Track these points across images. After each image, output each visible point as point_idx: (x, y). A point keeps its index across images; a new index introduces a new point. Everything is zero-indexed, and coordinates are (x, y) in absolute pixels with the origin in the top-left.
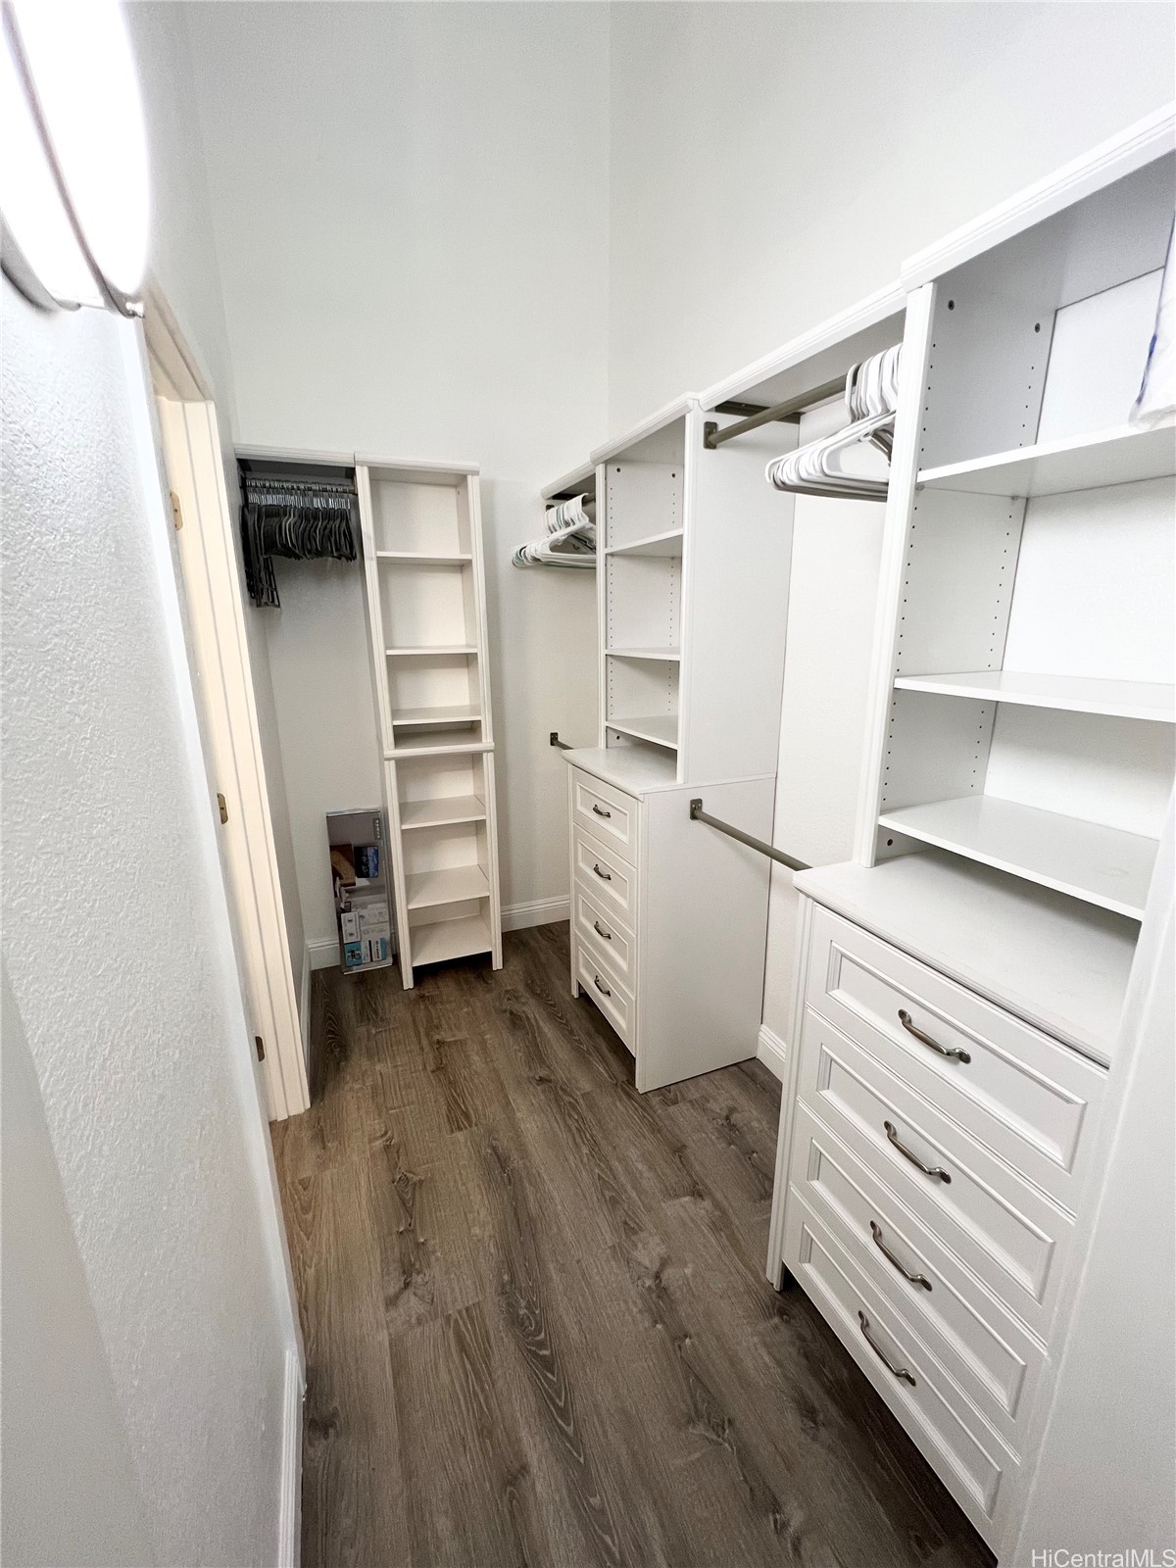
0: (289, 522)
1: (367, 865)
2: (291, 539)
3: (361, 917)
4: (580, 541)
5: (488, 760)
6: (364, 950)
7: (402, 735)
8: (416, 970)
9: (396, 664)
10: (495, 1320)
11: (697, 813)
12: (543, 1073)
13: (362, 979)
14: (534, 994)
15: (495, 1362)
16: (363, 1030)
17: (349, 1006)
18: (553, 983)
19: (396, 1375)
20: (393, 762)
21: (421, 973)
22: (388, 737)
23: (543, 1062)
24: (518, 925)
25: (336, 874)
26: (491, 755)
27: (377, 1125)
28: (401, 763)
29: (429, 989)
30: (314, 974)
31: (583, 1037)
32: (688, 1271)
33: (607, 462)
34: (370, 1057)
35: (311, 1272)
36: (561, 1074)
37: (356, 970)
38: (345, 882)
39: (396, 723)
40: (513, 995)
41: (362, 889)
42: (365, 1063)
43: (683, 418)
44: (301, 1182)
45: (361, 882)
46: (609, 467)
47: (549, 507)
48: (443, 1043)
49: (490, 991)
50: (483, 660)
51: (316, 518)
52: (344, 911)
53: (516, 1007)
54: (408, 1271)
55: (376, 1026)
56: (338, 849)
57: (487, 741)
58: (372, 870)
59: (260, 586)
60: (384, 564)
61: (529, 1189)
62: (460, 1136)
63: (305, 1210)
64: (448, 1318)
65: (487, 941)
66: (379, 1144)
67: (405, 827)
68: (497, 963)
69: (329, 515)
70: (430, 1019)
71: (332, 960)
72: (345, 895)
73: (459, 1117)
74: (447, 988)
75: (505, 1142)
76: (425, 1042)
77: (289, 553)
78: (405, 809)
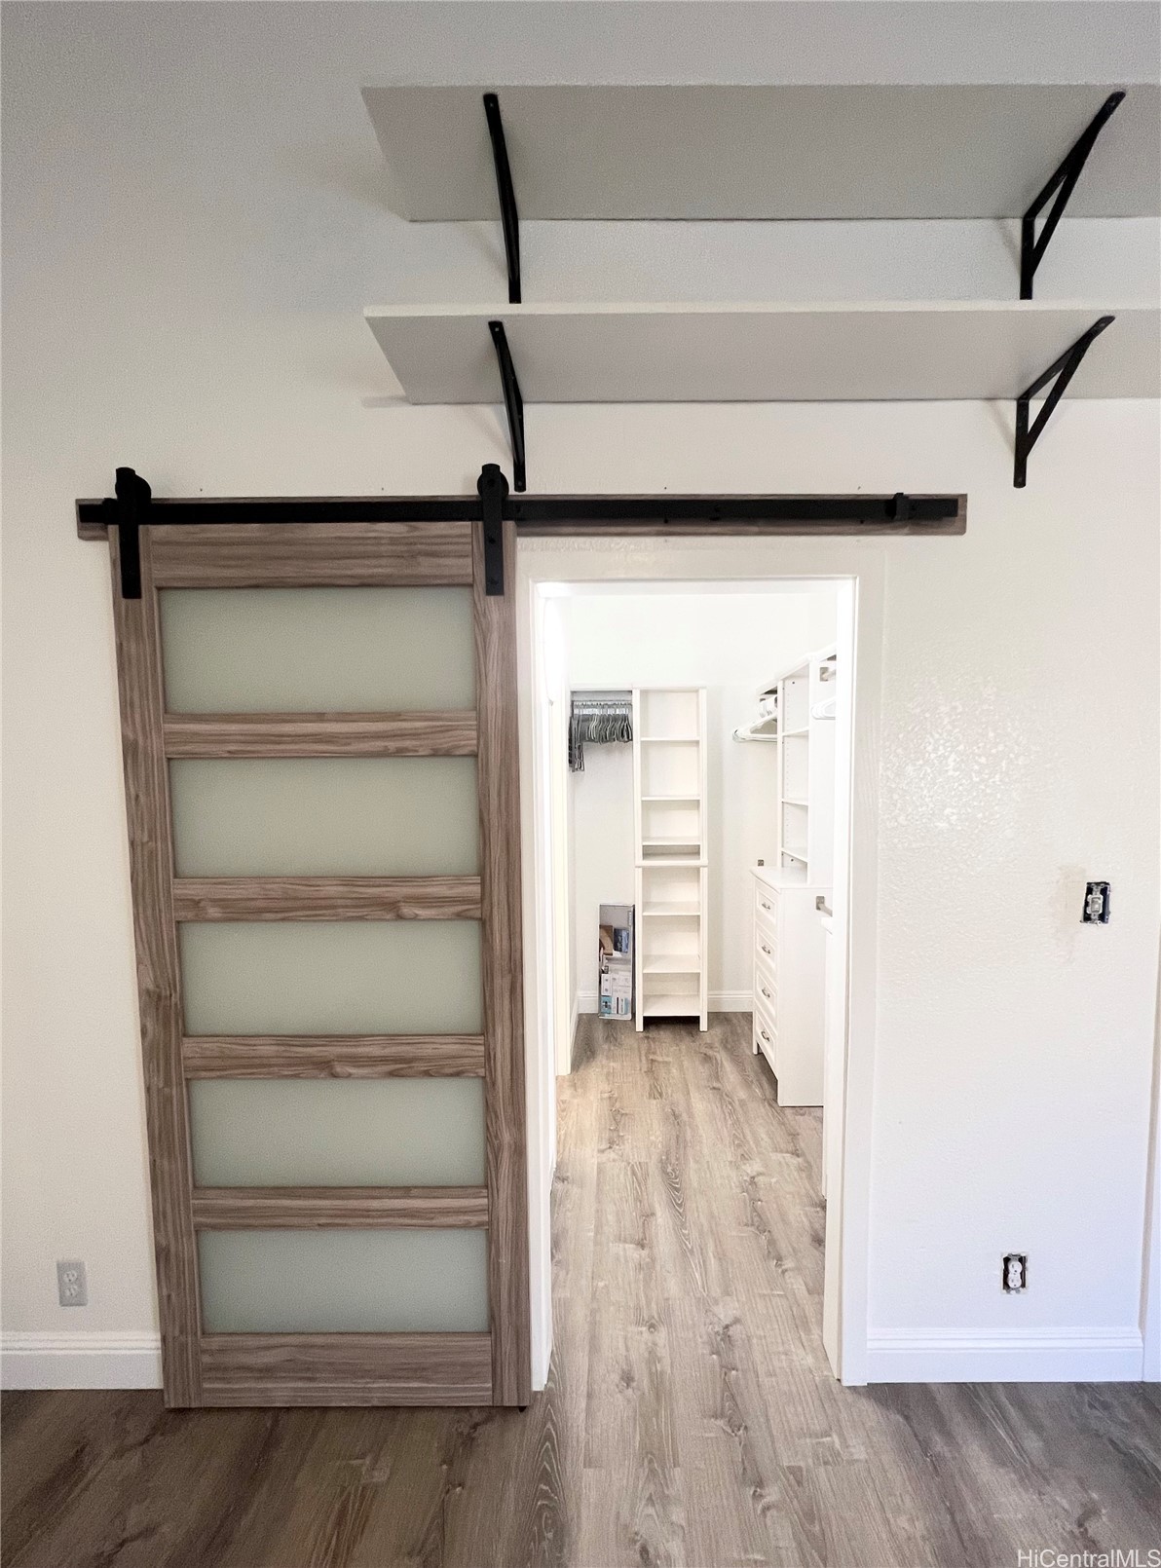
0: (593, 724)
1: (621, 943)
2: (594, 735)
3: (614, 979)
4: (771, 726)
5: (704, 872)
6: (613, 1004)
7: (649, 852)
8: (645, 1018)
9: (647, 806)
10: (653, 1169)
11: (821, 906)
12: (715, 1085)
13: (609, 1022)
14: (725, 1047)
15: (649, 1182)
16: (606, 1047)
17: (599, 1033)
18: (740, 1044)
19: (599, 1173)
20: (640, 870)
21: (649, 1022)
22: (639, 853)
23: (717, 1079)
24: (726, 1008)
25: (601, 945)
26: (706, 869)
27: (607, 1088)
28: (646, 871)
29: (653, 1033)
30: (580, 1016)
31: (752, 1074)
32: (774, 1180)
33: (784, 680)
34: (608, 1058)
35: (563, 1132)
36: (728, 1087)
37: (607, 1017)
38: (606, 952)
39: (645, 844)
40: (711, 1046)
41: (617, 959)
42: (604, 1062)
43: (808, 665)
44: (562, 1101)
45: (616, 954)
46: (787, 682)
47: (762, 700)
48: (655, 1061)
49: (694, 1041)
50: (704, 805)
51: (608, 720)
52: (603, 972)
53: (710, 1053)
54: (611, 1144)
55: (615, 1045)
56: (604, 928)
57: (704, 859)
58: (623, 948)
59: (575, 759)
60: (645, 745)
61: (689, 1131)
62: (654, 1102)
63: (563, 1111)
64: (629, 1163)
65: (699, 1009)
66: (606, 1095)
67: (645, 914)
68: (704, 1025)
69: (615, 718)
70: (649, 1049)
71: (593, 1008)
72: (605, 961)
73: (656, 1093)
74: (664, 1035)
75: (681, 1109)
76: (643, 1058)
77: (591, 740)
78: (646, 905)
